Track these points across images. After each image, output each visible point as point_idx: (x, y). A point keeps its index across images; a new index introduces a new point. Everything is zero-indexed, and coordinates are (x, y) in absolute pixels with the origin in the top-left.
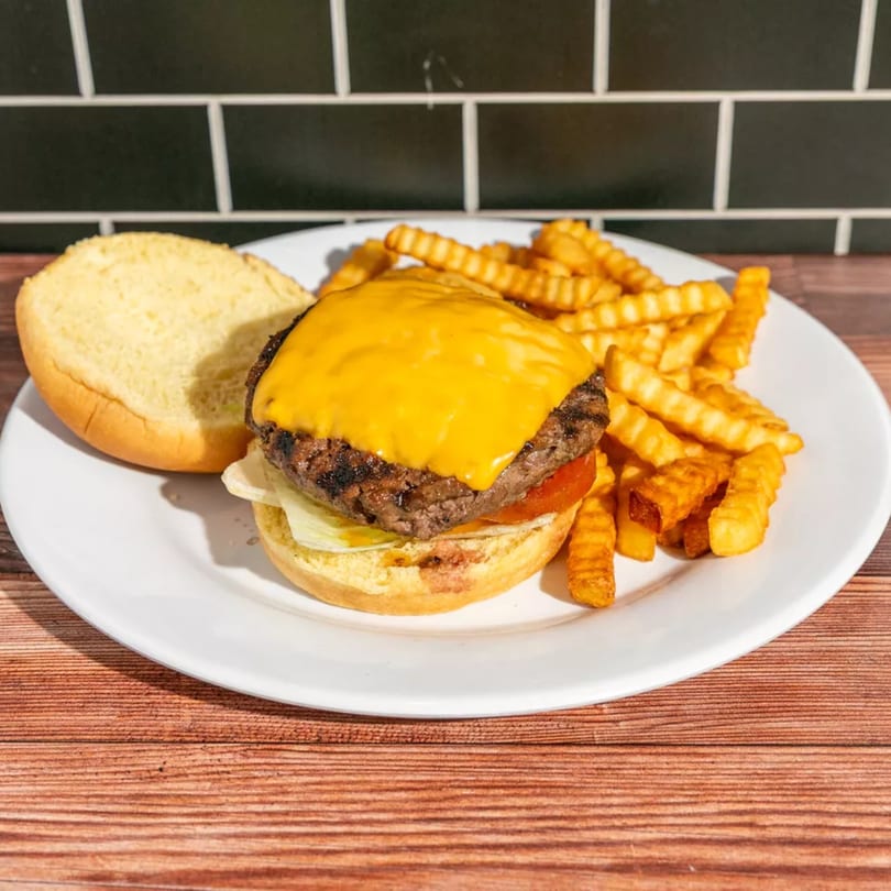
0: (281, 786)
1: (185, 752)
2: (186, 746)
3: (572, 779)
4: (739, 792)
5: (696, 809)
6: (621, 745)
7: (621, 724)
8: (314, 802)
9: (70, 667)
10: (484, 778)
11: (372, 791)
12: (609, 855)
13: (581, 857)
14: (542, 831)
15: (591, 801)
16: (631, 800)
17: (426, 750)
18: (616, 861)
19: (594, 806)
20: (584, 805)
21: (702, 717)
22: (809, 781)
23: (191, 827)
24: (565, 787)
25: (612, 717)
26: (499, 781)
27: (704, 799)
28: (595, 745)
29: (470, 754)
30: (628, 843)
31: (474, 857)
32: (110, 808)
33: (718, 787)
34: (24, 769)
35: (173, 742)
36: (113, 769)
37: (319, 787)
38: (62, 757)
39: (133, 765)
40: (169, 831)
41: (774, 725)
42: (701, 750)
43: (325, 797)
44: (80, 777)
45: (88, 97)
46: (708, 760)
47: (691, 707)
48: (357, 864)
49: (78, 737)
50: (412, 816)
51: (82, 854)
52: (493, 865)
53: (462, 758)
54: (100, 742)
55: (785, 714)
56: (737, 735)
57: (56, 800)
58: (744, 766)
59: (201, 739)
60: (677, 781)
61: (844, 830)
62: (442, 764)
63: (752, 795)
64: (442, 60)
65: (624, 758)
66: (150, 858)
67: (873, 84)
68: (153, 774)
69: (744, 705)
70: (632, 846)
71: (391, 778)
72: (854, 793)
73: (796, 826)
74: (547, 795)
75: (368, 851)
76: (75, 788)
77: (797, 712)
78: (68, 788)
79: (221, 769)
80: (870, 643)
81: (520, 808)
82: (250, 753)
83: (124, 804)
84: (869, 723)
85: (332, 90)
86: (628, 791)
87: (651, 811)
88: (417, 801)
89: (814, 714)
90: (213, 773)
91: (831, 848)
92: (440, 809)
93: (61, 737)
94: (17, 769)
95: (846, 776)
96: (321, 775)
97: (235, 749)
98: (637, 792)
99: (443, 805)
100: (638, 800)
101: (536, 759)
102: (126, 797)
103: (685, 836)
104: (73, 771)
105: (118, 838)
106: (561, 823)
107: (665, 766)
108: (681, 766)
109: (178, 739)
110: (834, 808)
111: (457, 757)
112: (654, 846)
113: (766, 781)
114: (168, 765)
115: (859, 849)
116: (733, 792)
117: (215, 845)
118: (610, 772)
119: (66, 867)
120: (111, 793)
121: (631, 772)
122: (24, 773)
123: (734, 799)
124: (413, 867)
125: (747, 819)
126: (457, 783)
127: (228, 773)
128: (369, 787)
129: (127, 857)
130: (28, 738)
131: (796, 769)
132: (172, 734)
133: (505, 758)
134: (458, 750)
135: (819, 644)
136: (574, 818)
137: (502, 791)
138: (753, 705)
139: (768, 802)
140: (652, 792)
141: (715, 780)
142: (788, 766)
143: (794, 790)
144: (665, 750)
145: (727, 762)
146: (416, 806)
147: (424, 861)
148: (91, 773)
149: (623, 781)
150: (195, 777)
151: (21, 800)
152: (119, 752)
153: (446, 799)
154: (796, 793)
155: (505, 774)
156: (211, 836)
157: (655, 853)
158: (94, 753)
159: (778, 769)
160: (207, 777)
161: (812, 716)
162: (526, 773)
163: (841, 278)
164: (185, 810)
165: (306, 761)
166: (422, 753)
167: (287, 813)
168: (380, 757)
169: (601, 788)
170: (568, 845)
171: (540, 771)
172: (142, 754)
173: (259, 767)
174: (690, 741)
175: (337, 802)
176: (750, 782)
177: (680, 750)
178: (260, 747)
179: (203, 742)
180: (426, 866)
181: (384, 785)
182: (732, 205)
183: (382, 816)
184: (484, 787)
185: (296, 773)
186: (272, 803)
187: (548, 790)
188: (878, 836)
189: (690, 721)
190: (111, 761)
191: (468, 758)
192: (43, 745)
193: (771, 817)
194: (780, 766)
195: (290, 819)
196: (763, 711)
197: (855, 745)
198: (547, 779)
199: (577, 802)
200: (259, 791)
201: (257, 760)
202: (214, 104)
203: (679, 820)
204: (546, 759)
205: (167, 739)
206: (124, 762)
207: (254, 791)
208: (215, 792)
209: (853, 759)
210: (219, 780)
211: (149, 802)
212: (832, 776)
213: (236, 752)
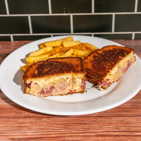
0: (42, 124)
1: (26, 119)
3: (89, 122)
5: (109, 127)
8: (47, 127)
9: (7, 107)
10: (75, 122)
11: (57, 125)
12: (95, 134)
13: (90, 134)
14: (84, 130)
15: (92, 126)
16: (99, 125)
18: (96, 135)
19: (93, 126)
22: (127, 122)
23: (27, 131)
24: (88, 124)
27: (110, 125)
28: (92, 117)
29: (73, 119)
30: (98, 132)
31: (74, 135)
32: (15, 128)
36: (15, 122)
37: (48, 124)
38: (6, 121)
39: (18, 122)
40: (24, 132)
41: (122, 113)
43: (49, 126)
45: (8, 15)
46: (111, 119)
48: (55, 136)
49: (9, 117)
50: (63, 128)
51: (10, 135)
52: (76, 136)
53: (71, 119)
54: (13, 118)
56: (115, 115)
57: (6, 127)
58: (117, 120)
59: (29, 117)
60: (106, 122)
61: (132, 129)
62: (68, 120)
63: (118, 124)
64: (67, 8)
65: (97, 119)
66: (21, 136)
67: (138, 11)
68: (21, 123)
70: (99, 133)
71: (60, 123)
72: (134, 123)
73: (125, 129)
74: (85, 125)
75: (56, 134)
76: (9, 125)
77: (125, 111)
78: (7, 125)
80: (137, 100)
81: (81, 127)
84: (137, 113)
85: (49, 13)
87: (102, 127)
88: (64, 126)
89: (128, 111)
90: (31, 123)
91: (131, 132)
92: (68, 127)
93: (6, 117)
95: (133, 121)
96: (48, 122)
98: (99, 124)
100: (100, 125)
101: (83, 119)
102: (17, 127)
103: (107, 131)
104: (8, 123)
105: (16, 133)
106: (87, 129)
107: (104, 120)
108: (107, 120)
110: (131, 126)
112: (102, 132)
113: (120, 122)
114: (23, 122)
115: (135, 132)
117: (31, 134)
118: (95, 121)
119: (8, 137)
121: (98, 121)
123: (115, 125)
125: (117, 128)
126: (70, 123)
127: (33, 122)
128: (56, 124)
129: (17, 136)
130: (1, 118)
132: (24, 116)
133: (78, 119)
136: (89, 128)
137: (78, 124)
138: (118, 110)
139: (120, 125)
140: (102, 124)
141: (112, 122)
142: (124, 120)
144: (104, 117)
145: (114, 119)
146: (64, 127)
147: (65, 135)
148: (11, 123)
153: (69, 126)
154: (125, 124)
155: (78, 122)
156: (31, 132)
157: (102, 133)
158: (12, 120)
159: (122, 120)
162: (81, 122)
163: (133, 43)
164: (27, 128)
165: (46, 120)
166: (65, 119)
167: (43, 128)
168: (58, 119)
169: (94, 124)
170: (88, 132)
171: (84, 121)
172: (19, 120)
174: (108, 116)
175: (51, 127)
176: (118, 122)
177: (106, 117)
178: (39, 118)
180: (66, 136)
181: (59, 124)
182: (115, 31)
183: (59, 129)
184: (75, 124)
185: (44, 122)
186: (41, 127)
188: (138, 130)
189: (108, 113)
190: (14, 121)
191: (72, 119)
192: (3, 119)
193: (121, 128)
195: (44, 129)
196: (120, 111)
197: (135, 116)
199: (90, 126)
200: (39, 125)
201: (38, 120)
202: (29, 16)
203: (106, 128)
204: (85, 119)
205: (23, 117)
206: (16, 121)
207: (38, 125)
208: (31, 125)
209: (134, 118)
210: (32, 124)
211: (21, 127)
212: (131, 121)
213: (34, 119)
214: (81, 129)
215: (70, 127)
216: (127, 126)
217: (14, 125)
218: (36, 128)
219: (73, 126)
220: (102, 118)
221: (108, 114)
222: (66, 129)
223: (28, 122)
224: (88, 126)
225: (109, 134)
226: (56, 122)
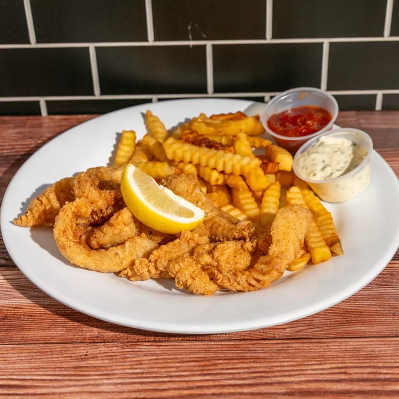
0: (140, 361)
1: (96, 347)
2: (96, 344)
3: (267, 355)
4: (339, 359)
5: (321, 367)
6: (288, 339)
7: (287, 329)
8: (154, 368)
10: (228, 355)
11: (179, 362)
12: (285, 388)
13: (272, 389)
14: (255, 378)
15: (276, 364)
16: (292, 363)
17: (202, 344)
18: (288, 390)
19: (277, 366)
20: (273, 366)
21: (322, 326)
22: (369, 353)
23: (101, 380)
24: (263, 358)
25: (283, 327)
26: (235, 357)
27: (324, 362)
28: (276, 339)
29: (222, 345)
30: (292, 382)
31: (226, 390)
32: (65, 373)
33: (330, 357)
34: (25, 356)
35: (91, 343)
36: (65, 355)
37: (156, 361)
38: (42, 351)
39: (74, 353)
40: (92, 382)
41: (354, 328)
42: (322, 341)
43: (159, 365)
44: (51, 359)
45: (33, 44)
46: (325, 345)
47: (317, 321)
48: (175, 395)
49: (48, 342)
50: (198, 373)
51: (54, 394)
52: (234, 394)
53: (219, 346)
54: (58, 343)
55: (358, 323)
56: (338, 333)
57: (41, 370)
58: (341, 347)
59: (103, 341)
60: (312, 355)
61: (385, 373)
62: (209, 350)
63: (345, 360)
64: (196, 25)
65: (289, 345)
66: (84, 395)
67: (392, 34)
68: (83, 357)
69: (340, 320)
70: (294, 384)
71: (187, 356)
72: (389, 358)
73: (364, 373)
74: (256, 362)
75: (179, 389)
76: (48, 364)
77: (364, 323)
78: (45, 364)
79: (112, 354)
80: (394, 291)
81: (245, 368)
82: (125, 347)
83: (71, 371)
84: (395, 326)
85: (146, 40)
86: (291, 360)
87: (302, 368)
88: (200, 366)
89: (371, 323)
90: (109, 356)
91: (380, 382)
92: (210, 370)
93: (41, 342)
94: (22, 357)
95: (385, 351)
96: (157, 356)
97: (118, 345)
98: (295, 360)
99: (211, 368)
100: (295, 364)
101: (250, 346)
102: (72, 368)
103: (317, 379)
104: (47, 357)
105: (69, 386)
106: (263, 374)
107: (307, 348)
108: (314, 348)
109: (93, 341)
110: (380, 365)
111: (216, 346)
112: (303, 384)
113: (351, 354)
114: (88, 353)
115: (392, 383)
116: (336, 359)
117: (112, 388)
118: (283, 351)
120: (64, 366)
121: (292, 351)
122: (26, 358)
123: (337, 362)
124: (199, 395)
125: (343, 370)
126: (216, 358)
127: (116, 356)
128: (178, 361)
129: (74, 394)
130: (26, 343)
131: (364, 348)
132: (90, 339)
133: (238, 346)
134: (216, 343)
135: (372, 292)
136: (268, 372)
137: (236, 361)
138: (344, 320)
139: (352, 363)
140: (301, 360)
141: (329, 353)
142: (360, 347)
143: (363, 357)
144: (306, 341)
145: (333, 346)
146: (199, 368)
147: (204, 393)
148: (55, 358)
149: (289, 355)
150: (101, 358)
151: (25, 370)
152: (67, 348)
153: (212, 365)
154: (364, 358)
155: (237, 353)
156: (110, 384)
157: (304, 386)
158: (56, 348)
159: (356, 348)
160: (106, 358)
161: (370, 324)
162: (246, 353)
164: (98, 373)
165: (150, 350)
166: (200, 345)
167: (143, 373)
168: (182, 347)
169: (279, 358)
170: (266, 384)
171: (253, 352)
172: (77, 348)
173: (129, 353)
174: (317, 337)
175: (165, 368)
176: (344, 354)
177: (313, 341)
178: (129, 344)
179: (104, 342)
180: (205, 395)
181: (185, 360)
183: (185, 373)
184: (228, 359)
185: (145, 355)
186: (136, 369)
187: (256, 360)
189: (317, 328)
191: (221, 346)
192: (33, 345)
193: (353, 369)
194: (357, 347)
195: (144, 375)
196: (349, 323)
197: (389, 337)
198: (256, 355)
199: (269, 365)
200: (130, 363)
201: (128, 350)
202: (92, 46)
203: (314, 372)
204: (255, 346)
205: (88, 341)
206: (69, 352)
207: (128, 364)
208: (111, 365)
209: (388, 343)
210: (112, 359)
211: (82, 369)
212: (379, 351)
214: (245, 373)
215: (216, 367)
216: (369, 365)
217: (65, 364)
218: (122, 372)
219: (225, 366)
220: (302, 341)
221: (318, 331)
222: (205, 375)
223: (101, 353)
224: (264, 365)
225: (321, 389)
226: (177, 354)
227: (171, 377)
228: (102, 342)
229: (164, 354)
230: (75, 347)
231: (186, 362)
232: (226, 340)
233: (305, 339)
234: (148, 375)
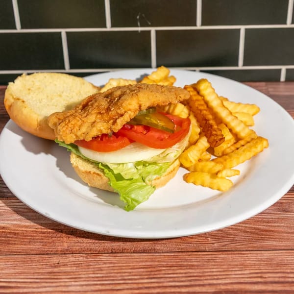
0: (100, 268)
1: (66, 257)
2: (66, 255)
3: (200, 263)
4: (256, 266)
5: (242, 272)
6: (216, 251)
7: (215, 244)
8: (112, 273)
9: (24, 229)
10: (170, 264)
11: (131, 269)
12: (214, 288)
13: (204, 289)
14: (190, 281)
15: (206, 270)
16: (220, 270)
17: (149, 255)
18: (216, 290)
19: (208, 272)
20: (204, 272)
21: (243, 241)
22: (280, 262)
23: (70, 282)
24: (197, 266)
25: (212, 242)
26: (174, 265)
27: (244, 269)
28: (206, 251)
29: (164, 256)
30: (220, 284)
31: (168, 290)
32: (42, 277)
33: (249, 265)
34: (11, 264)
35: (62, 254)
36: (42, 264)
37: (113, 268)
38: (23, 260)
39: (49, 262)
40: (63, 284)
41: (267, 243)
42: (243, 252)
43: (115, 271)
44: (31, 267)
45: (19, 30)
46: (245, 255)
47: (239, 238)
49: (29, 253)
50: (146, 277)
51: (33, 293)
52: (174, 293)
54: (36, 254)
55: (270, 240)
56: (255, 247)
57: (23, 274)
58: (258, 257)
60: (235, 263)
61: (292, 277)
62: (155, 259)
63: (261, 267)
64: (143, 15)
65: (217, 256)
67: (293, 22)
68: (56, 265)
69: (256, 237)
70: (221, 286)
71: (137, 264)
73: (276, 277)
74: (192, 269)
75: (131, 289)
76: (29, 270)
77: (275, 239)
78: (27, 270)
79: (79, 263)
81: (182, 273)
82: (89, 257)
83: (47, 275)
85: (105, 26)
86: (219, 267)
87: (227, 273)
88: (147, 272)
89: (280, 239)
90: (76, 264)
91: (288, 284)
93: (23, 253)
94: (9, 264)
95: (292, 260)
96: (114, 264)
98: (222, 267)
99: (156, 273)
100: (222, 270)
101: (187, 257)
102: (47, 273)
103: (239, 281)
104: (28, 265)
105: (45, 287)
106: (197, 278)
107: (231, 258)
108: (237, 258)
110: (289, 271)
111: (160, 257)
112: (228, 285)
113: (265, 262)
114: (60, 262)
116: (254, 266)
117: (78, 288)
118: (212, 261)
121: (219, 260)
122: (11, 266)
123: (255, 268)
125: (259, 275)
126: (160, 266)
127: (82, 264)
128: (130, 267)
130: (11, 254)
131: (275, 258)
132: (61, 251)
133: (177, 257)
134: (160, 254)
135: (281, 216)
136: (201, 276)
137: (176, 268)
138: (260, 237)
139: (266, 269)
140: (226, 267)
141: (248, 262)
142: (273, 257)
143: (275, 265)
144: (230, 253)
145: (252, 256)
146: (146, 274)
147: (151, 292)
148: (34, 265)
149: (217, 263)
150: (70, 266)
151: (11, 275)
152: (43, 258)
153: (157, 271)
155: (177, 262)
156: (77, 285)
157: (229, 287)
158: (35, 258)
159: (269, 258)
160: (74, 265)
162: (183, 262)
163: (283, 89)
164: (68, 277)
165: (108, 259)
166: (147, 256)
167: (103, 277)
168: (133, 257)
169: (209, 266)
170: (199, 285)
171: (188, 261)
173: (92, 262)
174: (239, 250)
175: (120, 273)
176: (260, 263)
177: (236, 252)
178: (92, 255)
179: (72, 254)
181: (136, 267)
182: (244, 65)
183: (136, 277)
184: (170, 267)
185: (105, 263)
186: (97, 274)
187: (191, 267)
189: (239, 243)
190: (41, 261)
191: (163, 257)
192: (16, 256)
193: (268, 274)
195: (104, 279)
196: (263, 239)
198: (191, 263)
199: (201, 271)
200: (93, 270)
201: (91, 259)
202: (63, 31)
203: (237, 276)
204: (190, 257)
205: (59, 253)
207: (91, 270)
208: (78, 271)
210: (79, 266)
211: (55, 274)
212: (287, 260)
213: (83, 257)
214: (183, 277)
215: (160, 273)
216: (279, 271)
217: (42, 270)
218: (87, 276)
219: (167, 272)
220: (227, 253)
221: (239, 245)
222: (152, 278)
223: (70, 262)
224: (198, 271)
225: (243, 289)
226: (129, 263)
227: (125, 280)
228: (70, 254)
229: (119, 263)
230: (50, 257)
231: (137, 268)
232: (167, 252)
233: (229, 251)
234: (107, 279)
